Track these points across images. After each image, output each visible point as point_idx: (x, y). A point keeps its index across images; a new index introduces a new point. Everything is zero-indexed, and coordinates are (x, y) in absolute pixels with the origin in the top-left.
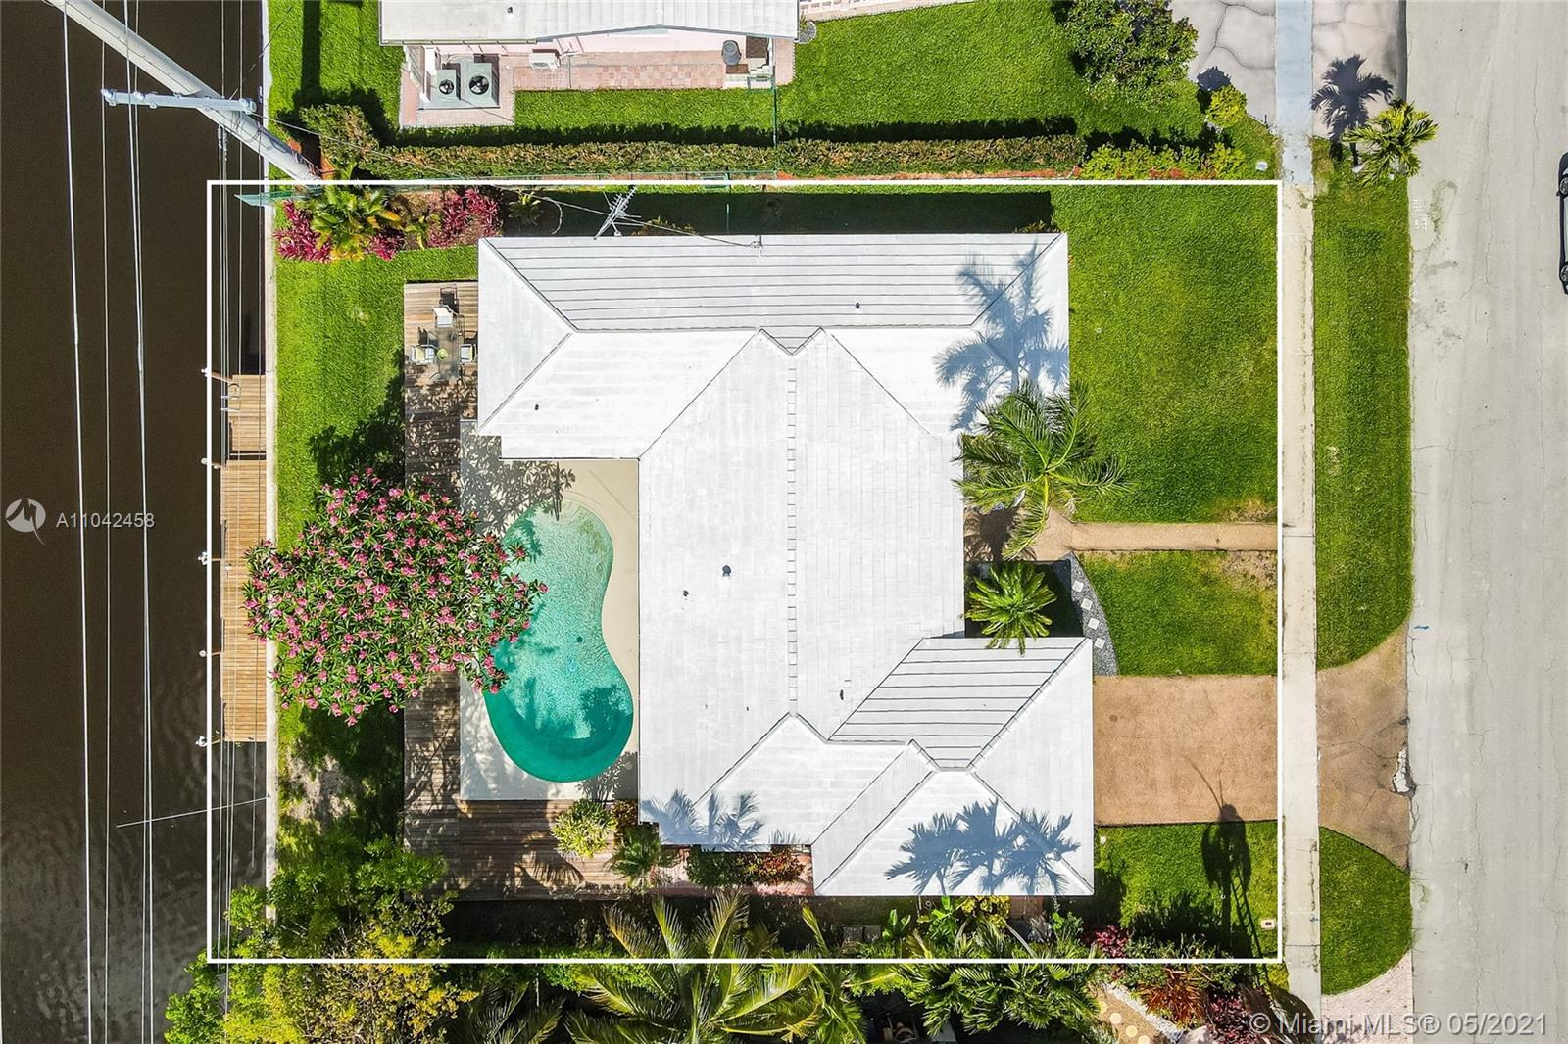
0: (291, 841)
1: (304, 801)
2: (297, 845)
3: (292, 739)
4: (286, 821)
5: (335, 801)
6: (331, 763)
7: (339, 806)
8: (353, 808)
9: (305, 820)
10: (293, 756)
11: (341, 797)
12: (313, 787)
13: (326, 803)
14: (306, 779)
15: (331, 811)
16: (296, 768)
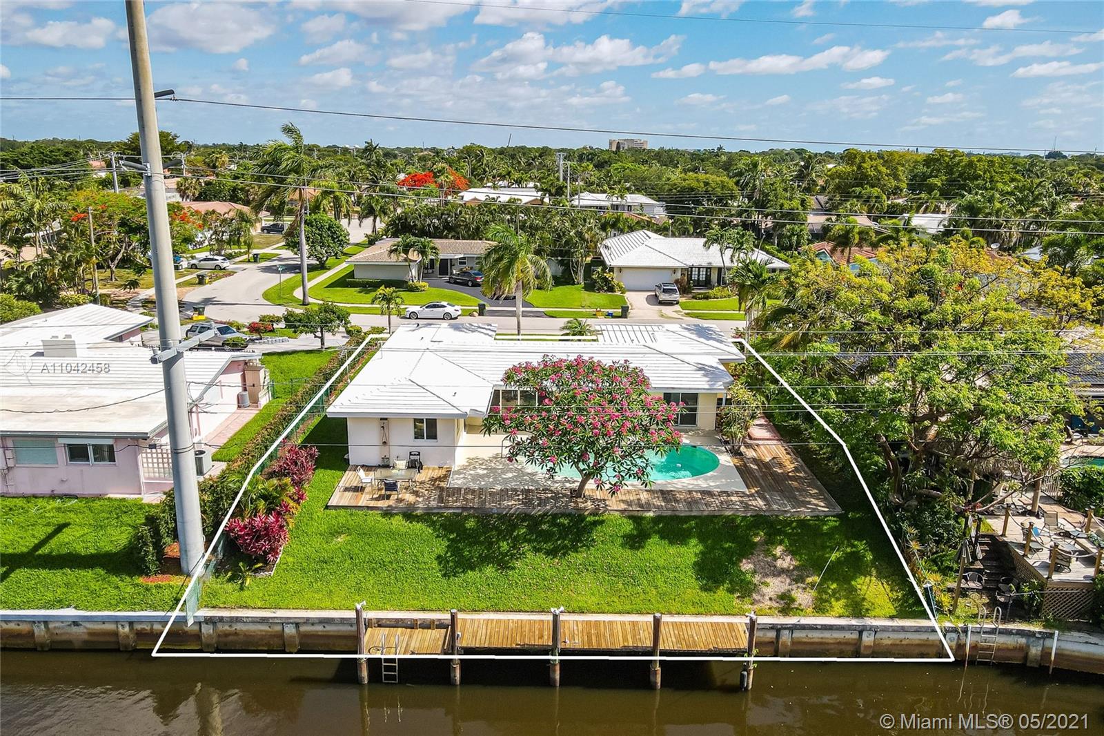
0: (837, 606)
1: (793, 594)
2: (838, 599)
3: (737, 602)
5: (781, 564)
6: (747, 565)
7: (785, 559)
8: (781, 548)
9: (812, 592)
10: (752, 603)
11: (775, 557)
12: (776, 584)
13: (786, 572)
14: (771, 592)
15: (792, 567)
16: (764, 601)
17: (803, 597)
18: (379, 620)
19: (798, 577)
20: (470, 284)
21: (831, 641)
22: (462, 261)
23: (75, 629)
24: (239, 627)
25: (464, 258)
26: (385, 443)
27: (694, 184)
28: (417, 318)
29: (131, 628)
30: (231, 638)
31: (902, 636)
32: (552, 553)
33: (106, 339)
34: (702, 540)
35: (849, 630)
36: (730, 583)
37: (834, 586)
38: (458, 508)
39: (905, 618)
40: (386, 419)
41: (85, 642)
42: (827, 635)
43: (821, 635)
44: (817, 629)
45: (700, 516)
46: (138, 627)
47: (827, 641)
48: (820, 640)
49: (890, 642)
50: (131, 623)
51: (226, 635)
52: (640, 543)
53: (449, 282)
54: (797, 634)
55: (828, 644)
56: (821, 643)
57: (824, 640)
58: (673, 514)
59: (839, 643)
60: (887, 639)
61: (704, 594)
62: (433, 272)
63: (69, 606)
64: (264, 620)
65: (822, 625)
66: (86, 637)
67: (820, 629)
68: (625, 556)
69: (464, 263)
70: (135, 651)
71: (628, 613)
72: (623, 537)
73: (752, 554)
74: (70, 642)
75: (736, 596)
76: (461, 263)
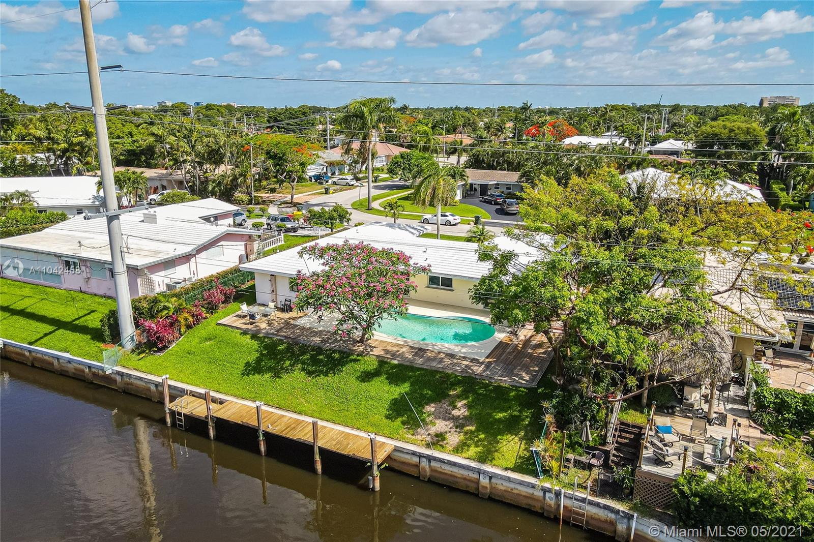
0: (473, 451)
1: (447, 435)
2: (477, 446)
3: (403, 431)
4: (457, 450)
5: (455, 412)
6: (430, 408)
7: (461, 410)
8: (464, 402)
9: (462, 437)
10: (413, 435)
11: (455, 407)
12: (441, 426)
13: (455, 419)
14: (433, 430)
15: (461, 417)
16: (423, 435)
17: (454, 439)
18: (191, 392)
19: (459, 424)
20: (493, 203)
21: (459, 476)
22: (497, 186)
23: (69, 365)
24: (133, 381)
25: (498, 184)
26: (273, 291)
27: (717, 130)
28: (428, 223)
29: (90, 370)
30: (130, 386)
31: (512, 486)
32: (310, 373)
33: (200, 218)
34: (412, 385)
35: (468, 469)
36: (408, 418)
37: (482, 436)
38: (282, 336)
39: (516, 472)
40: (273, 275)
41: (74, 373)
42: (455, 470)
43: (451, 469)
44: (444, 462)
45: (427, 369)
46: (93, 370)
47: (456, 475)
48: (450, 473)
49: (503, 488)
50: (90, 367)
51: (128, 384)
52: (369, 378)
53: (481, 201)
54: (433, 464)
55: (456, 477)
56: (451, 476)
57: (453, 473)
58: (410, 364)
59: (465, 479)
60: (502, 486)
61: (385, 421)
62: (474, 194)
63: (68, 352)
64: (141, 379)
65: (448, 461)
66: (73, 371)
67: (447, 463)
68: (354, 384)
69: (498, 188)
70: (92, 383)
71: (327, 421)
72: (362, 372)
73: (440, 402)
74: (67, 371)
75: (405, 427)
76: (496, 188)
